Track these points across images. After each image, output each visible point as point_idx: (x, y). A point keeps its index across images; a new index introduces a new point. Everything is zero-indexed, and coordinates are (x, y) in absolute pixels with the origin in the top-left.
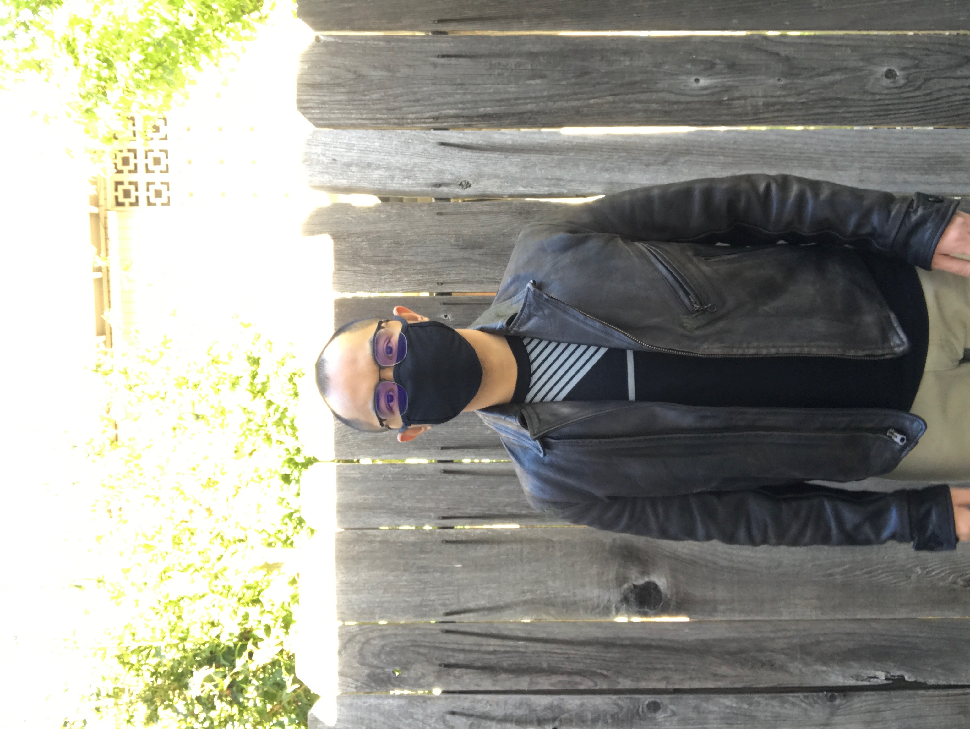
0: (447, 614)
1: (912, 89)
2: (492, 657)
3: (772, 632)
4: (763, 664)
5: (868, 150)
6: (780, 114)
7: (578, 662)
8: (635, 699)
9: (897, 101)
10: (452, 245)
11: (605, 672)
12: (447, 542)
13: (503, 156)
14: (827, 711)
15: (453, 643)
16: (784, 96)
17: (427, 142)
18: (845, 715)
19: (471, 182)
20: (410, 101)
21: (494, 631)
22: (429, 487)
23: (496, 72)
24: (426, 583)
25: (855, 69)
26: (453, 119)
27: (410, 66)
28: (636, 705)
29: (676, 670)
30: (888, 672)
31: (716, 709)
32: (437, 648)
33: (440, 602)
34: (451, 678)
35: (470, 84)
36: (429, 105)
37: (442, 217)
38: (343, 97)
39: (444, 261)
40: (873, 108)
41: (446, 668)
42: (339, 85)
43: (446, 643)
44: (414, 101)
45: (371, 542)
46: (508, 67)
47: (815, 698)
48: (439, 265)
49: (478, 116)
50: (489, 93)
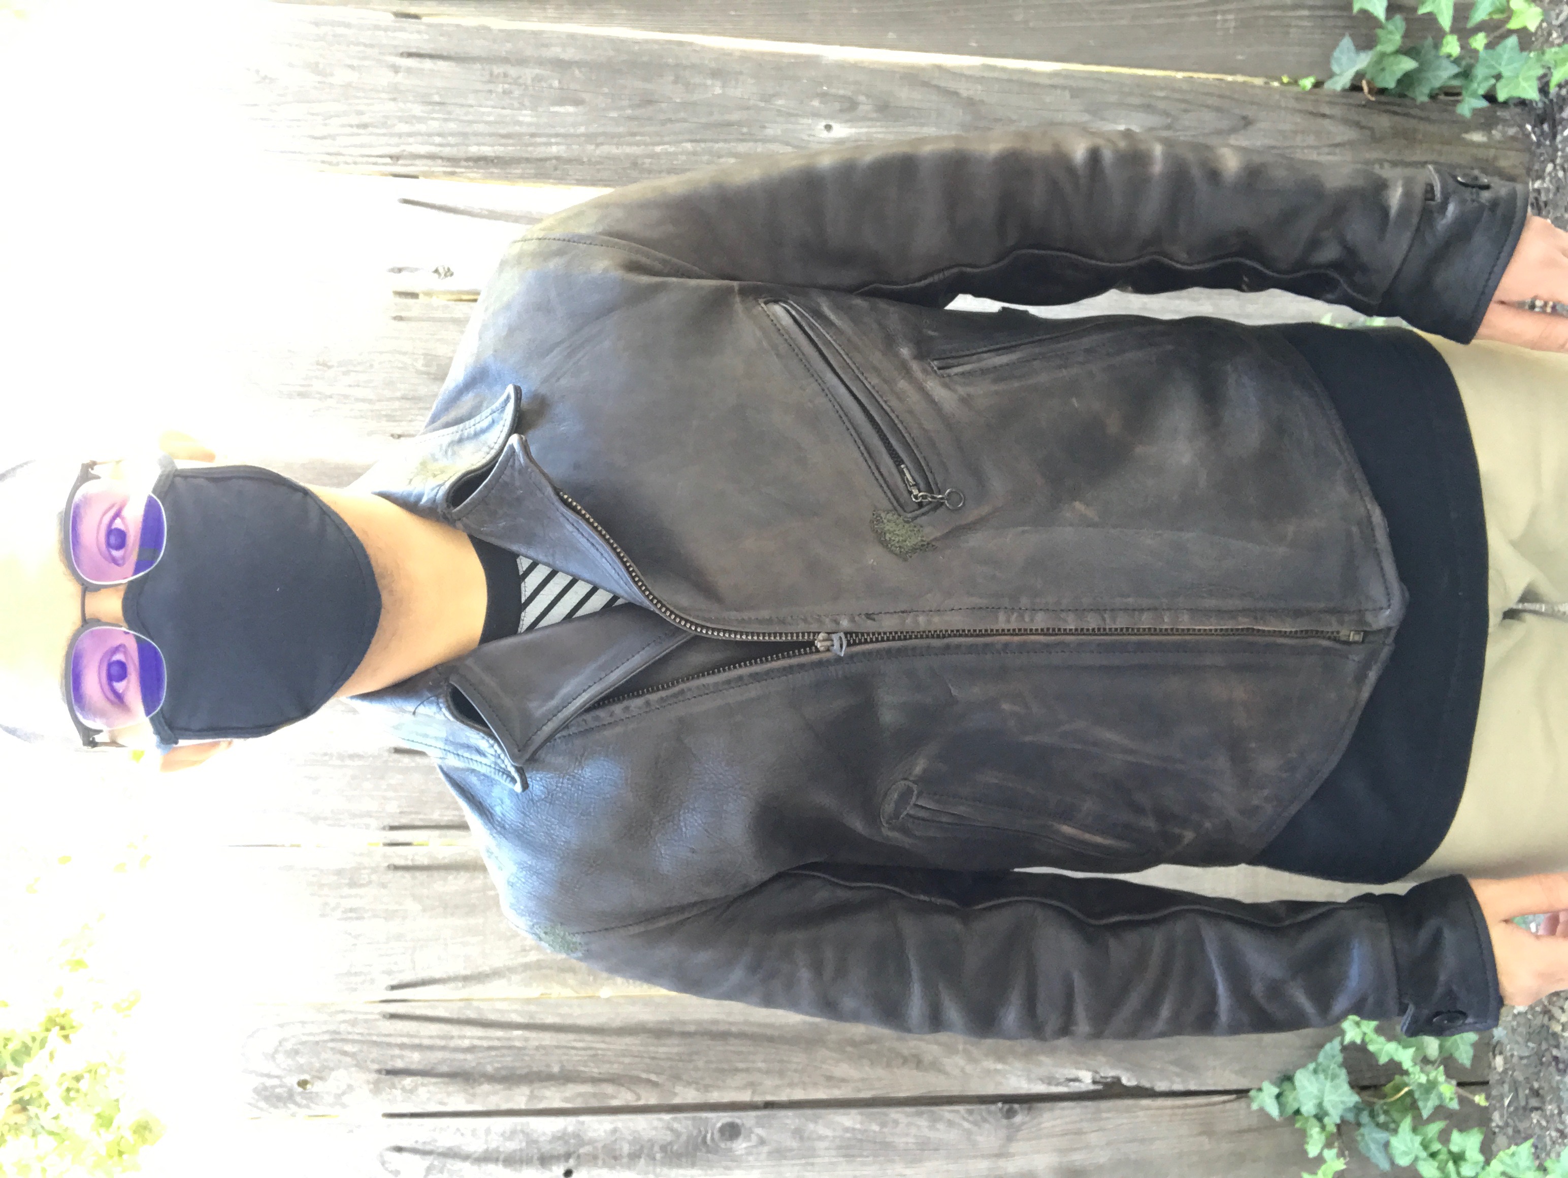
0: (393, 988)
2: (469, 1057)
4: (905, 1061)
7: (610, 1062)
8: (701, 1118)
10: (418, 372)
11: (653, 1077)
12: (396, 868)
14: (1003, 1133)
15: (401, 1036)
18: (1029, 1140)
19: (453, 269)
20: (351, 126)
21: (472, 1014)
22: (369, 776)
23: (500, 88)
24: (357, 937)
26: (425, 162)
27: (351, 67)
28: (702, 1129)
29: (768, 1072)
30: (1096, 1072)
31: (829, 1133)
32: (375, 1043)
33: (381, 967)
34: (397, 1092)
35: (456, 104)
36: (384, 135)
37: (402, 325)
39: (404, 398)
41: (388, 1077)
43: (390, 1035)
44: (358, 126)
46: (521, 81)
47: (984, 1114)
48: (397, 404)
49: (468, 159)
50: (487, 123)
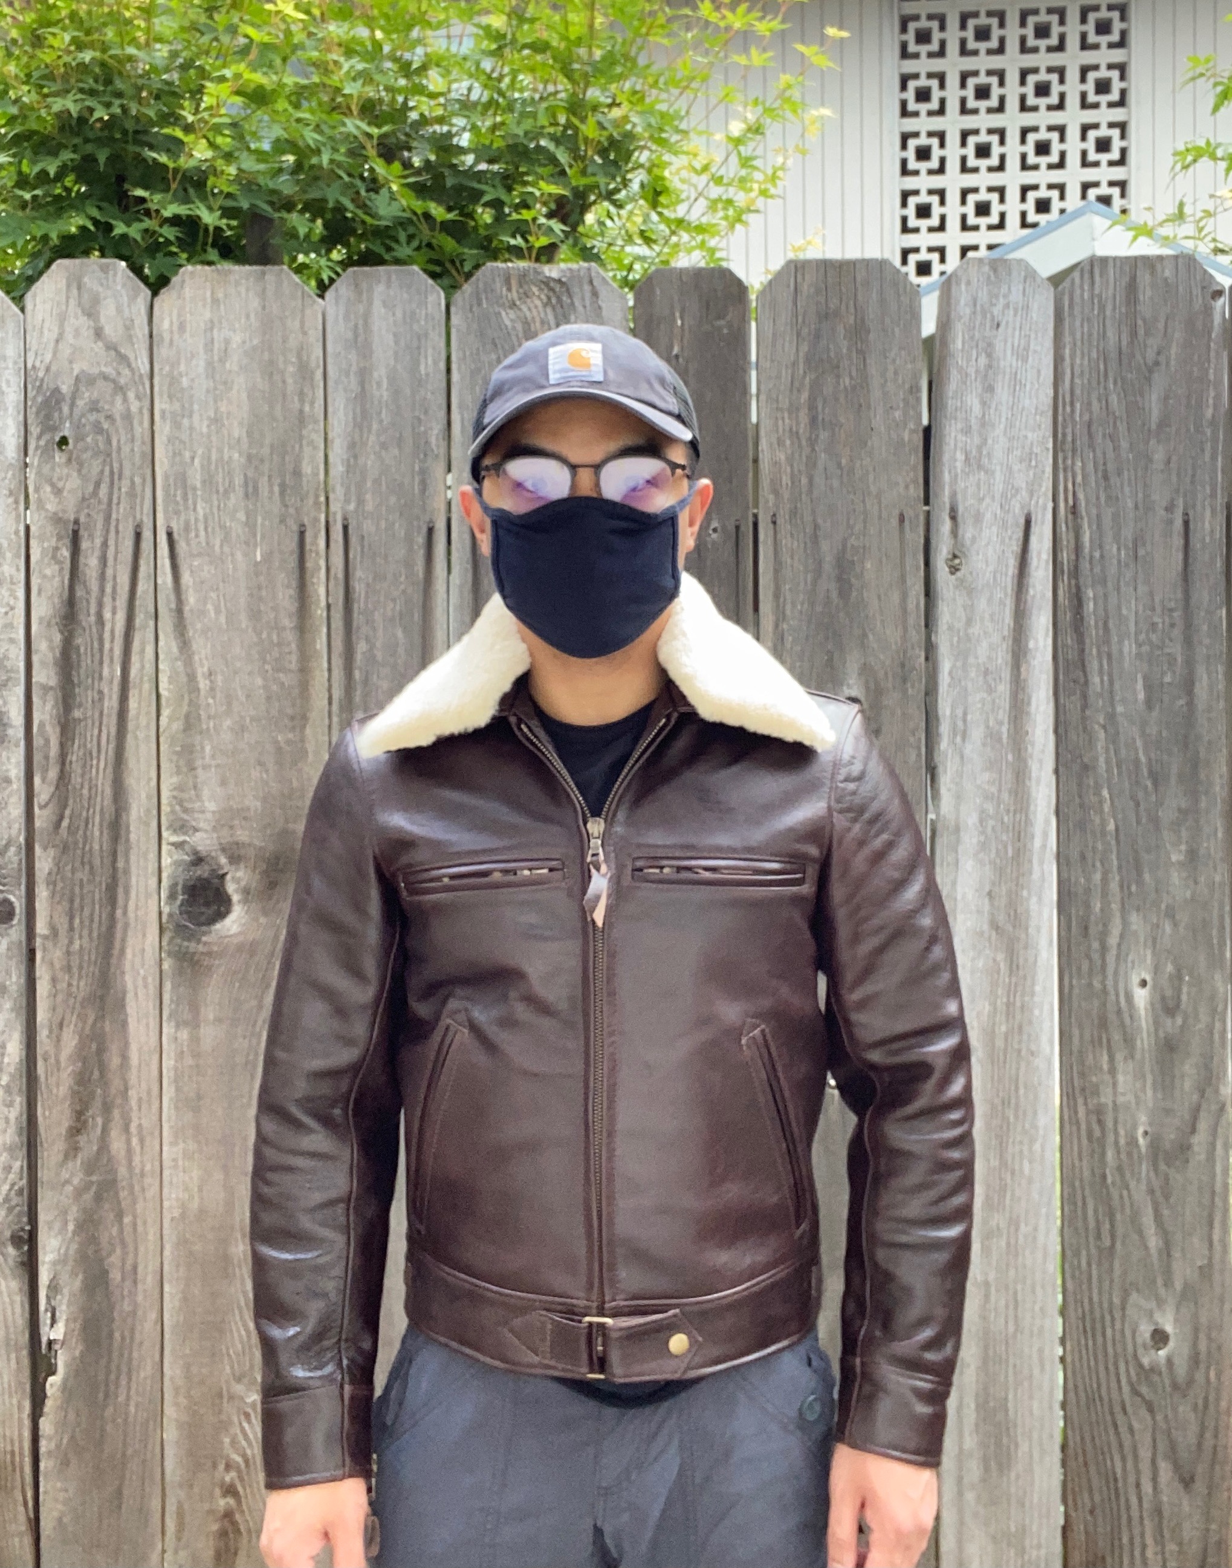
0: (170, 535)
1: (1134, 1378)
2: (93, 619)
3: (140, 1126)
5: (1019, 1297)
6: (1084, 1133)
7: (83, 775)
8: (20, 878)
9: (1110, 1350)
10: (845, 540)
11: (65, 823)
12: (302, 534)
13: (1006, 633)
15: (117, 546)
16: (1116, 1143)
17: (1031, 493)
19: (959, 574)
20: (1105, 464)
21: (138, 621)
22: (402, 501)
23: (1156, 619)
24: (226, 494)
25: (1168, 1273)
26: (1072, 542)
27: (1169, 462)
28: (8, 880)
29: (68, 953)
30: (63, 1343)
32: (108, 517)
33: (193, 522)
35: (1136, 572)
36: (1097, 498)
37: (895, 522)
38: (1111, 342)
40: (1096, 1306)
41: (70, 532)
42: (1134, 334)
43: (117, 532)
44: (1105, 471)
45: (301, 394)
46: (1167, 641)
47: (16, 1209)
48: (808, 518)
49: (1078, 587)
50: (1119, 608)
